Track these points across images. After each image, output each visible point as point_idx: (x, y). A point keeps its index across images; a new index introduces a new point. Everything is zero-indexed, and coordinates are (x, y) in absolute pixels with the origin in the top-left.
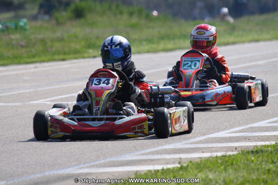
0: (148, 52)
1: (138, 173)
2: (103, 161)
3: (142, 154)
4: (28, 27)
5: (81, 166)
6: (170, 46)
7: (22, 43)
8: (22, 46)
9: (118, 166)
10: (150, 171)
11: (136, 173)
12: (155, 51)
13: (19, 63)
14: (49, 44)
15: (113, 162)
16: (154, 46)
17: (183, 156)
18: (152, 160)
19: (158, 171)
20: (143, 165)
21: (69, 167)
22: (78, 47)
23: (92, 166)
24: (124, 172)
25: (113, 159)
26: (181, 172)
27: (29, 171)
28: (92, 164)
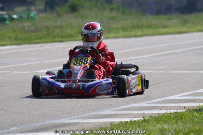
0: (123, 37)
1: (113, 124)
2: (88, 115)
3: (116, 110)
4: (36, 17)
5: (72, 118)
6: (139, 33)
7: (32, 29)
8: (32, 31)
9: (99, 118)
10: (122, 122)
11: (111, 123)
12: (128, 37)
13: (29, 43)
14: (51, 30)
15: (95, 115)
16: (128, 33)
17: (146, 112)
18: (123, 115)
19: (127, 122)
20: (116, 118)
21: (63, 118)
22: (72, 33)
23: (79, 118)
24: (102, 123)
25: (95, 113)
26: (144, 124)
27: (34, 120)
28: (80, 116)
